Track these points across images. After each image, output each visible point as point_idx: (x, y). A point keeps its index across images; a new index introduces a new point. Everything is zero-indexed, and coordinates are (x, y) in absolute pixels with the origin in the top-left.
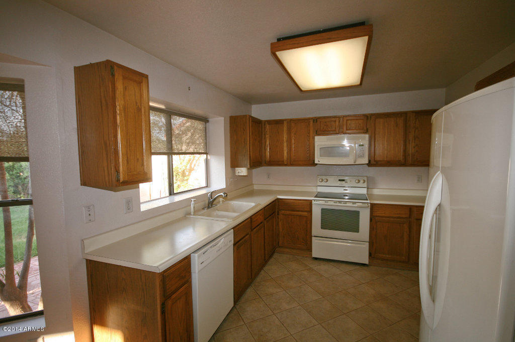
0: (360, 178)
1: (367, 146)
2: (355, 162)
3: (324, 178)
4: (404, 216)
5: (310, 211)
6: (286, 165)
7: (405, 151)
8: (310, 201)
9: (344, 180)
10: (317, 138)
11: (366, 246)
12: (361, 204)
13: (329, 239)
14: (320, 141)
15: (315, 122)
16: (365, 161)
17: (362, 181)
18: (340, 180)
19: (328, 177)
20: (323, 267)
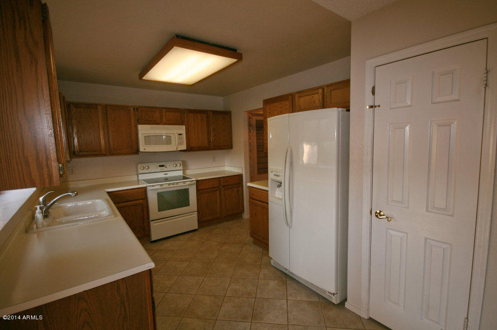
0: (176, 162)
1: (184, 136)
2: (177, 149)
3: (144, 165)
4: (216, 186)
5: (146, 198)
6: (105, 155)
7: (208, 139)
8: (145, 188)
9: (163, 166)
10: (140, 127)
11: (195, 215)
12: (189, 182)
13: (165, 219)
14: (144, 130)
15: (136, 110)
16: (184, 147)
17: (179, 165)
18: (160, 166)
19: (147, 164)
20: (167, 244)
